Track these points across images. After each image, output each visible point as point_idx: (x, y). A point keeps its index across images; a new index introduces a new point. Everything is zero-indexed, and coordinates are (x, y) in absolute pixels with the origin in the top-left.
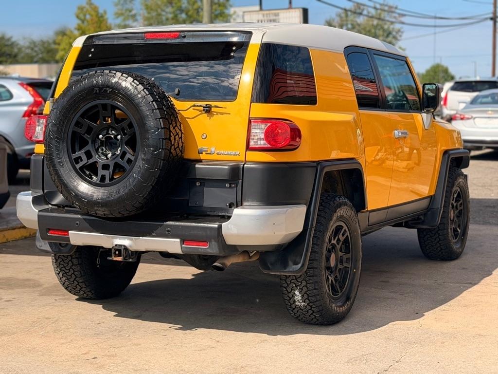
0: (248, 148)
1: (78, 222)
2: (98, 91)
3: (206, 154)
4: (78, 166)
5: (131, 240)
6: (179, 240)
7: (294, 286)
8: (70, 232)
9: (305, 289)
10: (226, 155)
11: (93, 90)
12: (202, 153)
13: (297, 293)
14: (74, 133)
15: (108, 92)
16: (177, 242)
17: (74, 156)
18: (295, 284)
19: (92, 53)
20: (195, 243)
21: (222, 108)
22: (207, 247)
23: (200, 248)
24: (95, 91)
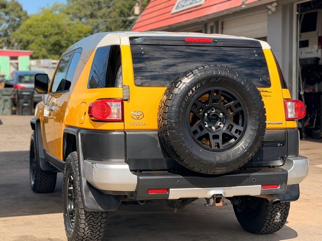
0: (287, 119)
2: (215, 81)
4: (196, 137)
6: (260, 186)
8: (171, 190)
9: (284, 210)
10: (274, 124)
13: (279, 214)
15: (223, 81)
17: (192, 130)
18: (279, 207)
20: (268, 186)
22: (279, 188)
23: (274, 190)
24: (212, 81)
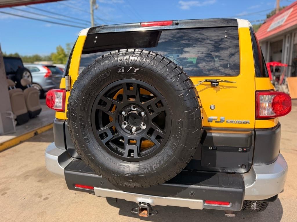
0: (258, 117)
1: (102, 182)
2: (123, 71)
3: (216, 122)
4: (104, 142)
5: (154, 199)
6: (202, 201)
8: (95, 188)
10: (236, 123)
11: (118, 69)
12: (212, 122)
14: (97, 111)
15: (135, 71)
16: (200, 202)
17: (99, 132)
19: (96, 39)
21: (232, 82)
22: (229, 206)
23: (222, 207)
24: (120, 71)
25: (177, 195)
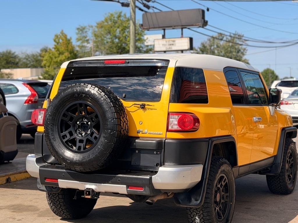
0: (168, 130)
1: (64, 174)
2: (77, 96)
3: (142, 133)
4: (64, 141)
5: (96, 185)
6: (125, 186)
7: (195, 213)
8: (58, 180)
9: (202, 216)
10: (154, 134)
11: (74, 95)
12: (139, 133)
13: (197, 218)
14: (62, 121)
15: (83, 96)
16: (124, 187)
17: (62, 134)
18: (196, 212)
19: (72, 72)
20: (135, 188)
21: (152, 106)
22: (143, 190)
23: (138, 191)
24: (75, 96)
25: (110, 182)
